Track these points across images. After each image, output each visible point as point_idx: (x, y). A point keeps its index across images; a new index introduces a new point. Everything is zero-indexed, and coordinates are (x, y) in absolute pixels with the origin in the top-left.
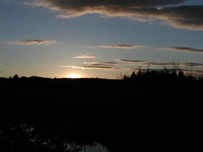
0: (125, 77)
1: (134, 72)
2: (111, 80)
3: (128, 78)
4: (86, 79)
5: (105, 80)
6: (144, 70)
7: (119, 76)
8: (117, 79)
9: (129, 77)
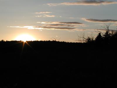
0: (89, 39)
1: (100, 34)
2: (71, 43)
3: (93, 41)
4: (41, 42)
5: (64, 43)
6: (112, 31)
7: (82, 39)
8: (78, 42)
9: (94, 39)
